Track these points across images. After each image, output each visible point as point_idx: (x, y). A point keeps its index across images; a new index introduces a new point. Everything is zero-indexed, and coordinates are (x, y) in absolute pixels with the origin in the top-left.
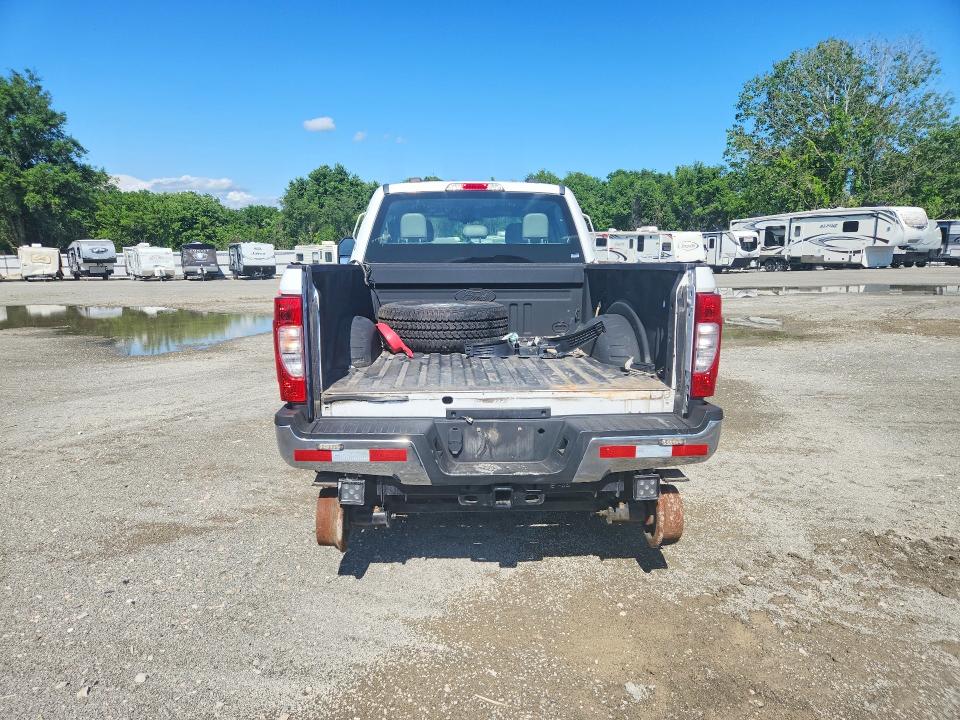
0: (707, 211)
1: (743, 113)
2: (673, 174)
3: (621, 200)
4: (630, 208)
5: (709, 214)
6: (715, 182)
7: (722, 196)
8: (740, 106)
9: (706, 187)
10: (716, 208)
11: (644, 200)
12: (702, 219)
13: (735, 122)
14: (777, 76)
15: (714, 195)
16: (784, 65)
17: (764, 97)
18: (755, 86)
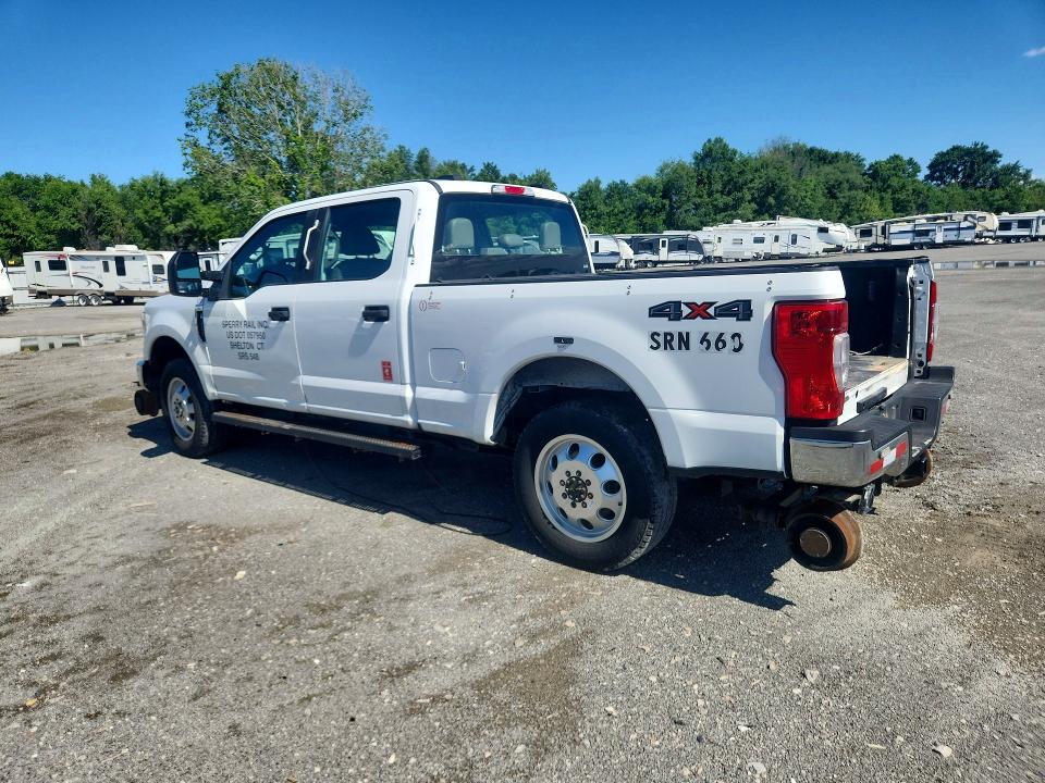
0: (181, 229)
1: (194, 122)
2: (88, 182)
3: (64, 212)
4: (79, 221)
5: (184, 232)
6: (182, 196)
7: (194, 212)
8: (188, 114)
9: (174, 202)
10: (191, 226)
11: (98, 213)
12: (176, 239)
13: (185, 130)
14: (224, 88)
15: (184, 210)
16: (230, 76)
17: (213, 108)
18: (203, 93)
